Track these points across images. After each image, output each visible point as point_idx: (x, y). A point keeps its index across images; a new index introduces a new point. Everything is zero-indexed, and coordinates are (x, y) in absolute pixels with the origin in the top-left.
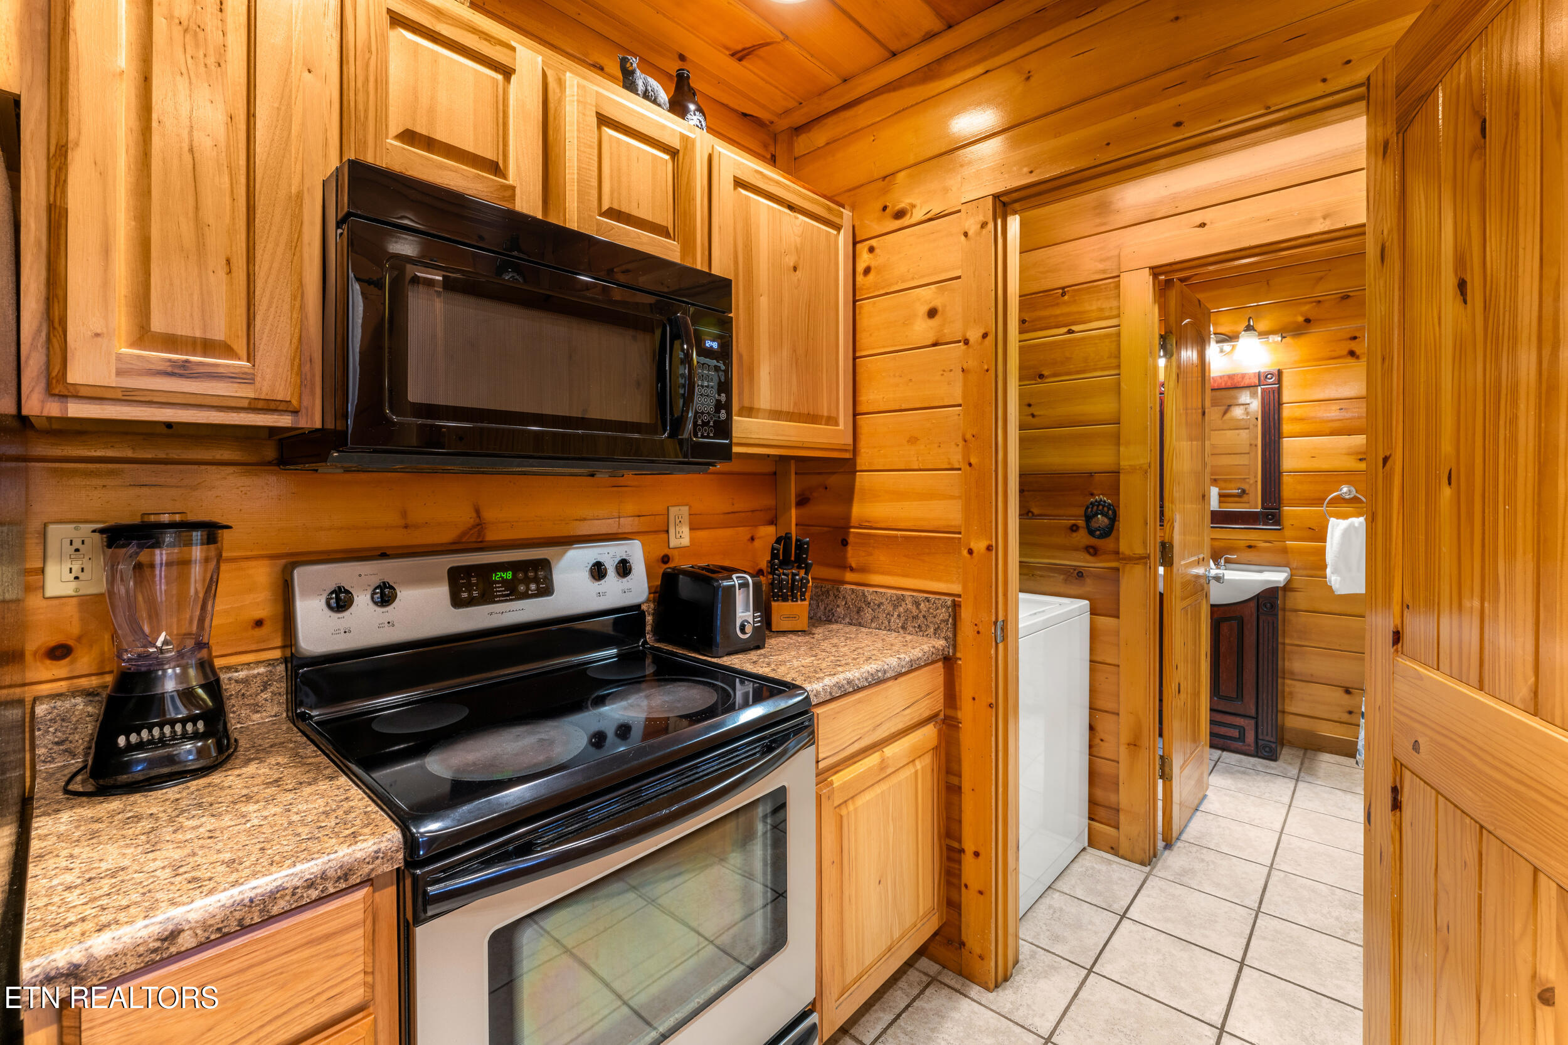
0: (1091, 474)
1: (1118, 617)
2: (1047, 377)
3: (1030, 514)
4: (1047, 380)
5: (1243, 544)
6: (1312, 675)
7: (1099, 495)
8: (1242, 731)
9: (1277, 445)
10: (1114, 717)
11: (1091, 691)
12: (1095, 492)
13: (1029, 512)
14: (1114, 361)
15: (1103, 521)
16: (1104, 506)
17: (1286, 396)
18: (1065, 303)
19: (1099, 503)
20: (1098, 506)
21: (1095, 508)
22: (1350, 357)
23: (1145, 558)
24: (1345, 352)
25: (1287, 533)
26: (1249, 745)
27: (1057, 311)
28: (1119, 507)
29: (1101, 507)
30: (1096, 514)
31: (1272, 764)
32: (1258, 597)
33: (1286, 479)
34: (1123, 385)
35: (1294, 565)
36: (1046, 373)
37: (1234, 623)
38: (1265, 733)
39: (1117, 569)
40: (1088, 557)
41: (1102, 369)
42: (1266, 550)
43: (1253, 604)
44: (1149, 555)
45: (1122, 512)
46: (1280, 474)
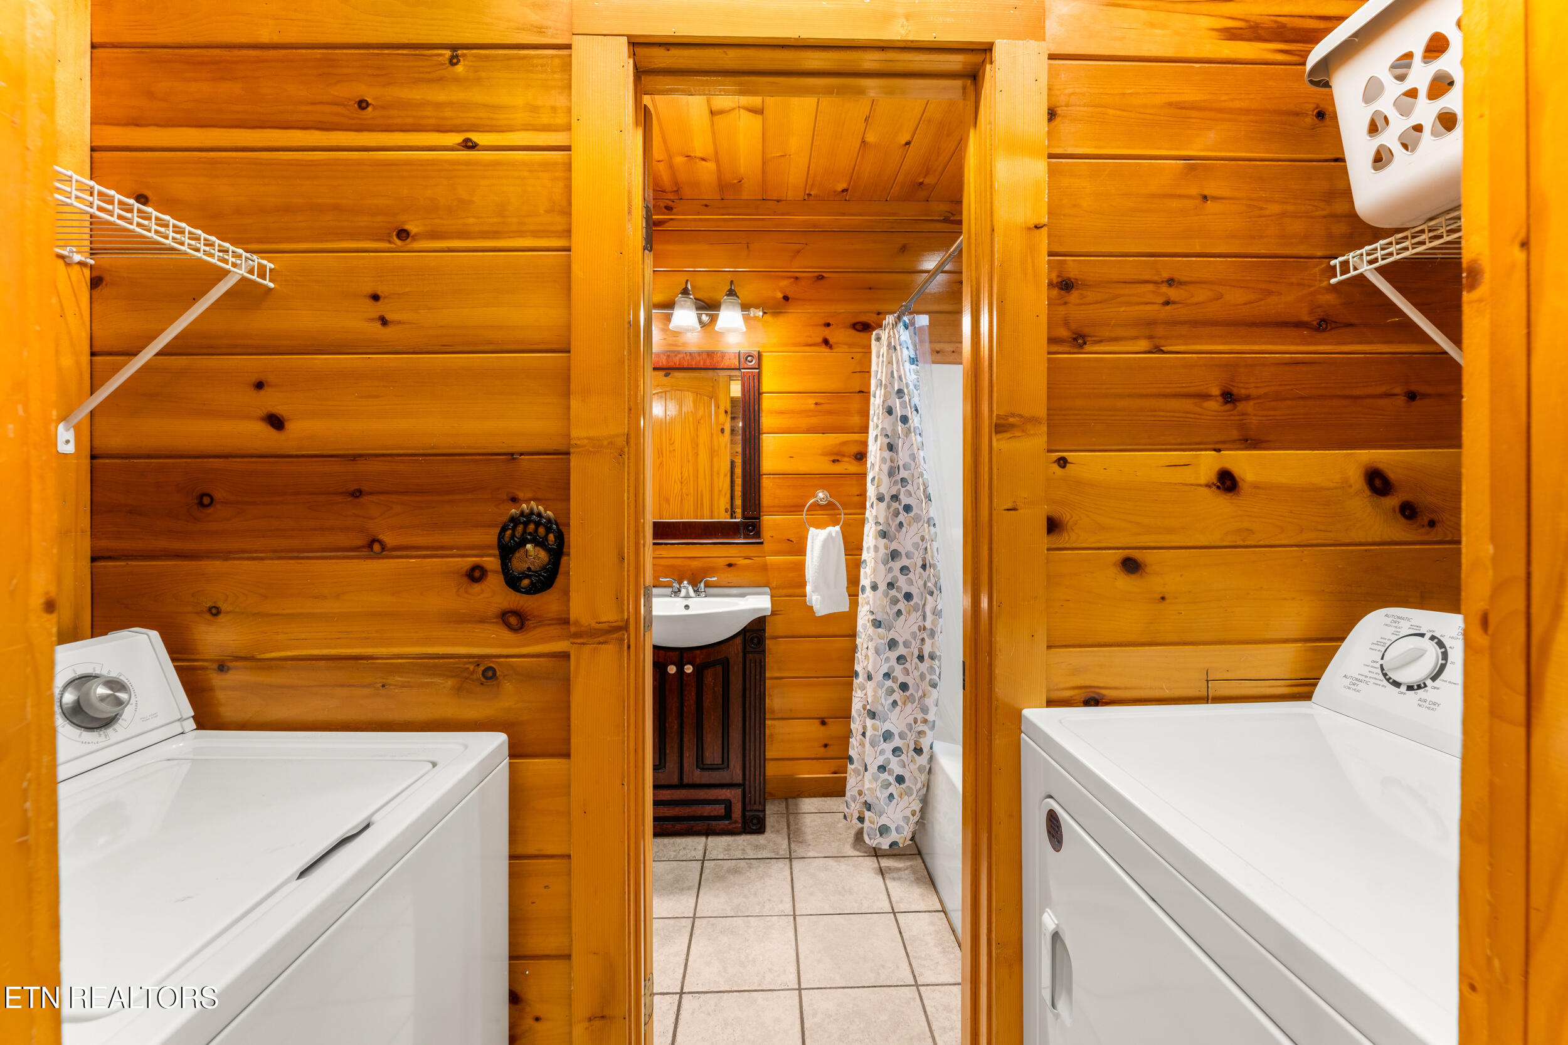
0: (512, 456)
1: (567, 755)
2: (416, 238)
3: (377, 547)
4: (417, 245)
5: (724, 562)
6: (791, 710)
7: (527, 501)
8: (728, 804)
9: (757, 441)
10: (560, 965)
11: (513, 921)
12: (521, 495)
13: (374, 541)
14: (559, 221)
15: (537, 557)
16: (538, 524)
17: (766, 386)
18: (457, 80)
19: (528, 518)
20: (526, 524)
21: (520, 528)
22: (824, 346)
23: (619, 629)
24: (820, 340)
25: (767, 546)
26: (736, 822)
27: (440, 95)
28: (568, 525)
29: (531, 527)
30: (523, 543)
31: (760, 839)
32: (744, 631)
33: (767, 483)
34: (575, 268)
35: (774, 585)
36: (413, 228)
37: (719, 668)
38: (753, 802)
39: (566, 656)
40: (506, 635)
41: (536, 234)
42: (746, 568)
43: (739, 640)
44: (628, 621)
45: (575, 539)
46: (760, 475)
